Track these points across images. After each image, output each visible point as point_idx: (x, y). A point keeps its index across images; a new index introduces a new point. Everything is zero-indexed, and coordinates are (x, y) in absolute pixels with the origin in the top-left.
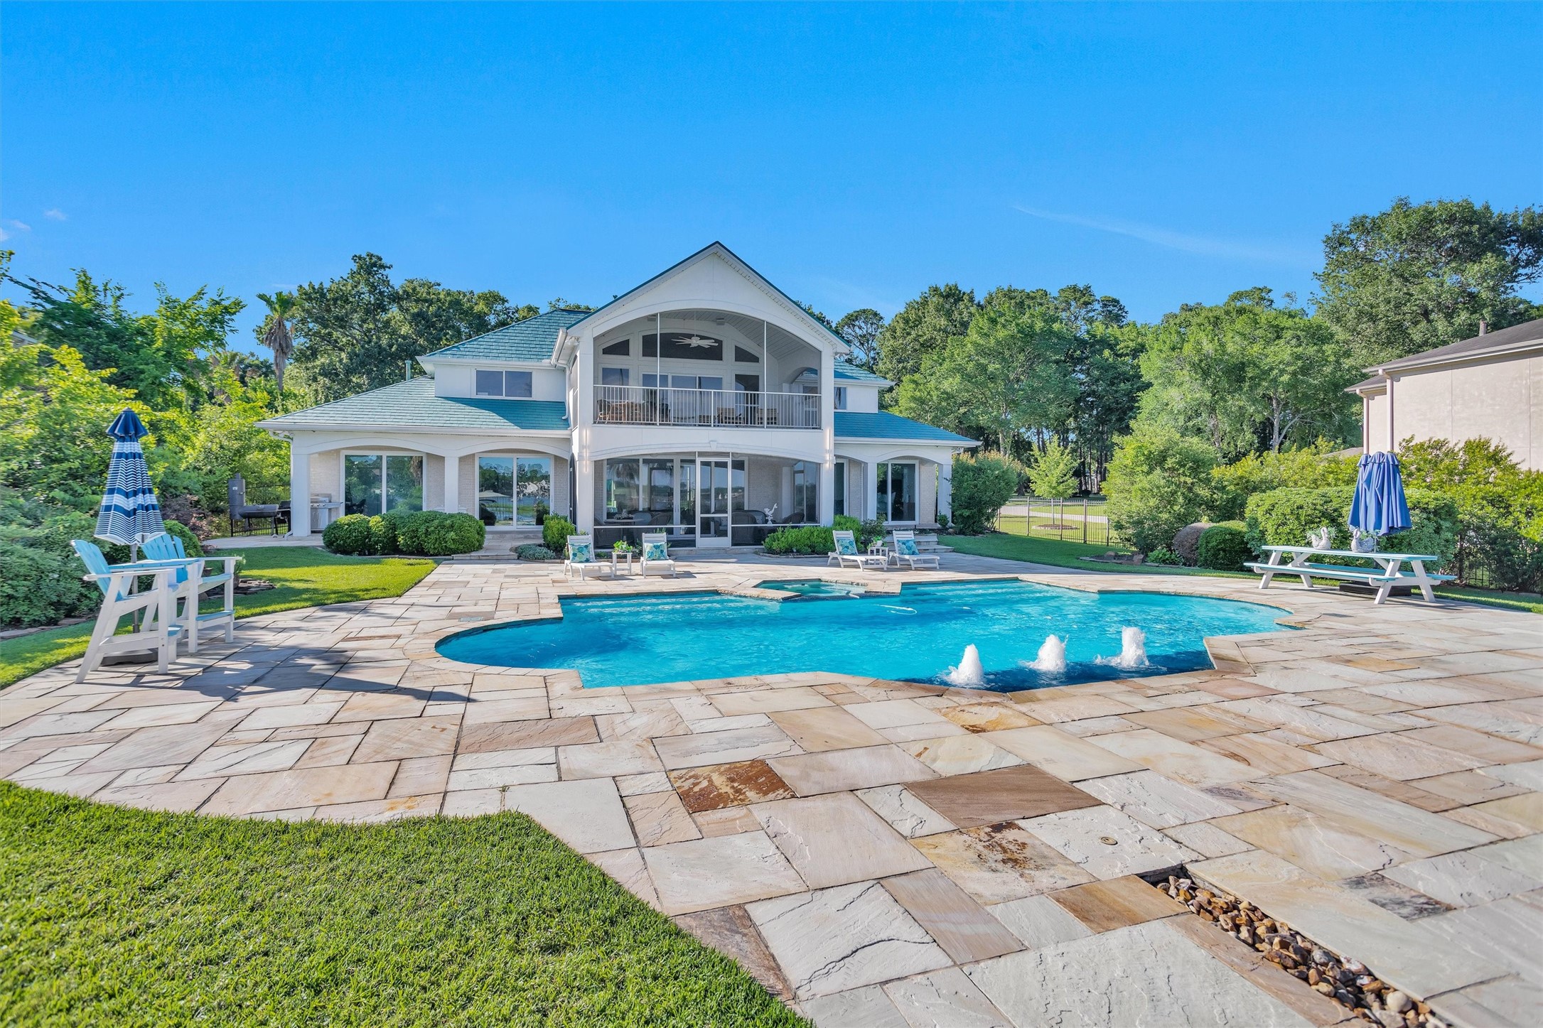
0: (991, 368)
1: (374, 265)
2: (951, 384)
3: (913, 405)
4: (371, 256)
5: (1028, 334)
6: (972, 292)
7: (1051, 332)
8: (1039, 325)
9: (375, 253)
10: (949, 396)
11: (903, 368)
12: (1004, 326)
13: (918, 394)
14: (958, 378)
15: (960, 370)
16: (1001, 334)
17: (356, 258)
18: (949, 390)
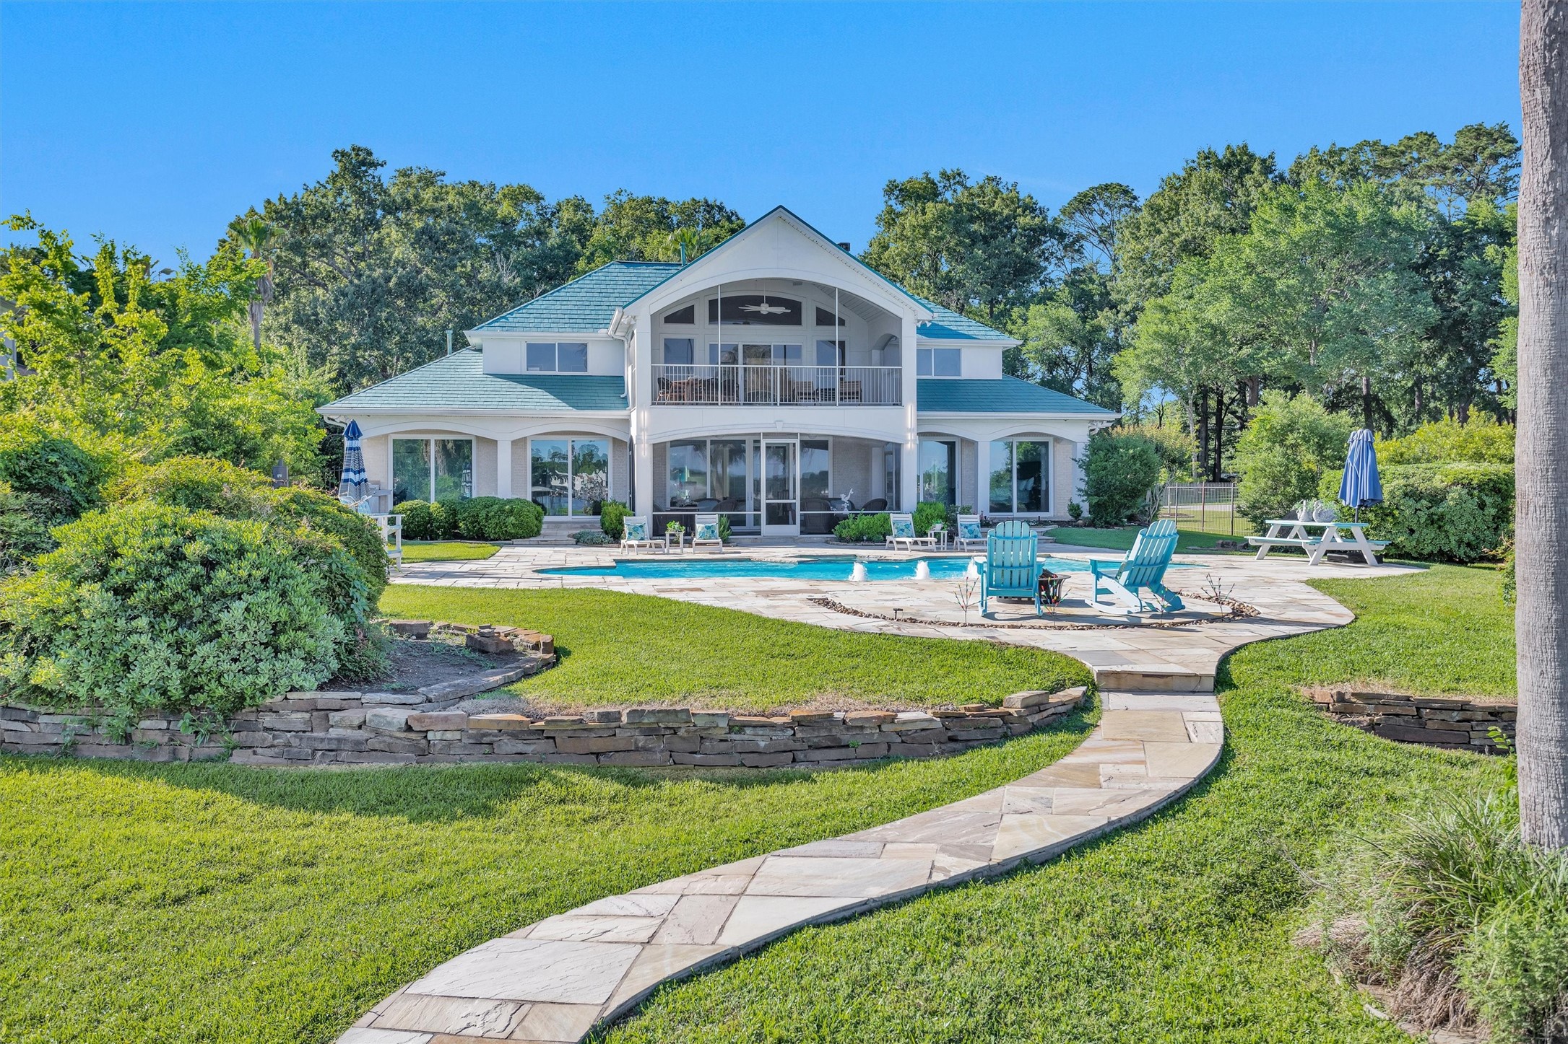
0: (1281, 285)
1: (363, 163)
2: (1220, 311)
3: (1158, 346)
4: (357, 150)
5: (1344, 232)
6: (1272, 157)
7: (1389, 222)
8: (1364, 212)
9: (363, 146)
10: (1216, 332)
11: (1153, 285)
12: (1305, 217)
13: (1165, 328)
14: (1226, 302)
15: (1233, 289)
16: (1299, 229)
17: (340, 155)
18: (1214, 321)
